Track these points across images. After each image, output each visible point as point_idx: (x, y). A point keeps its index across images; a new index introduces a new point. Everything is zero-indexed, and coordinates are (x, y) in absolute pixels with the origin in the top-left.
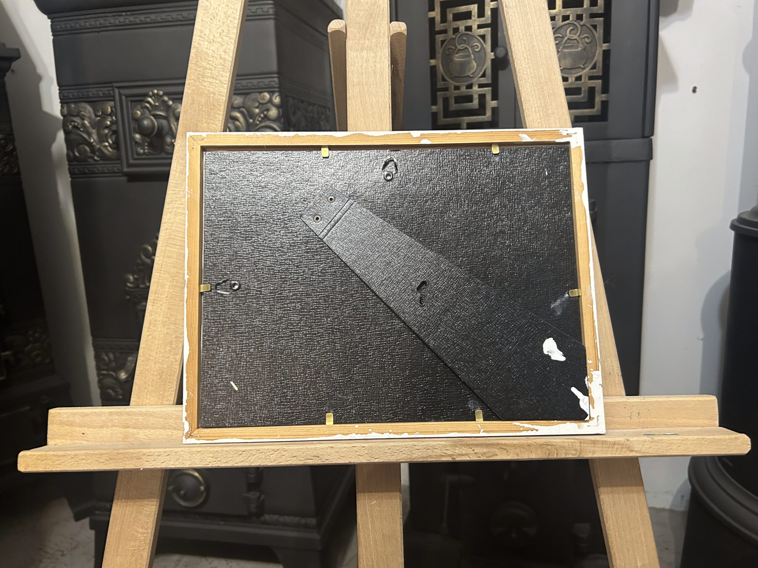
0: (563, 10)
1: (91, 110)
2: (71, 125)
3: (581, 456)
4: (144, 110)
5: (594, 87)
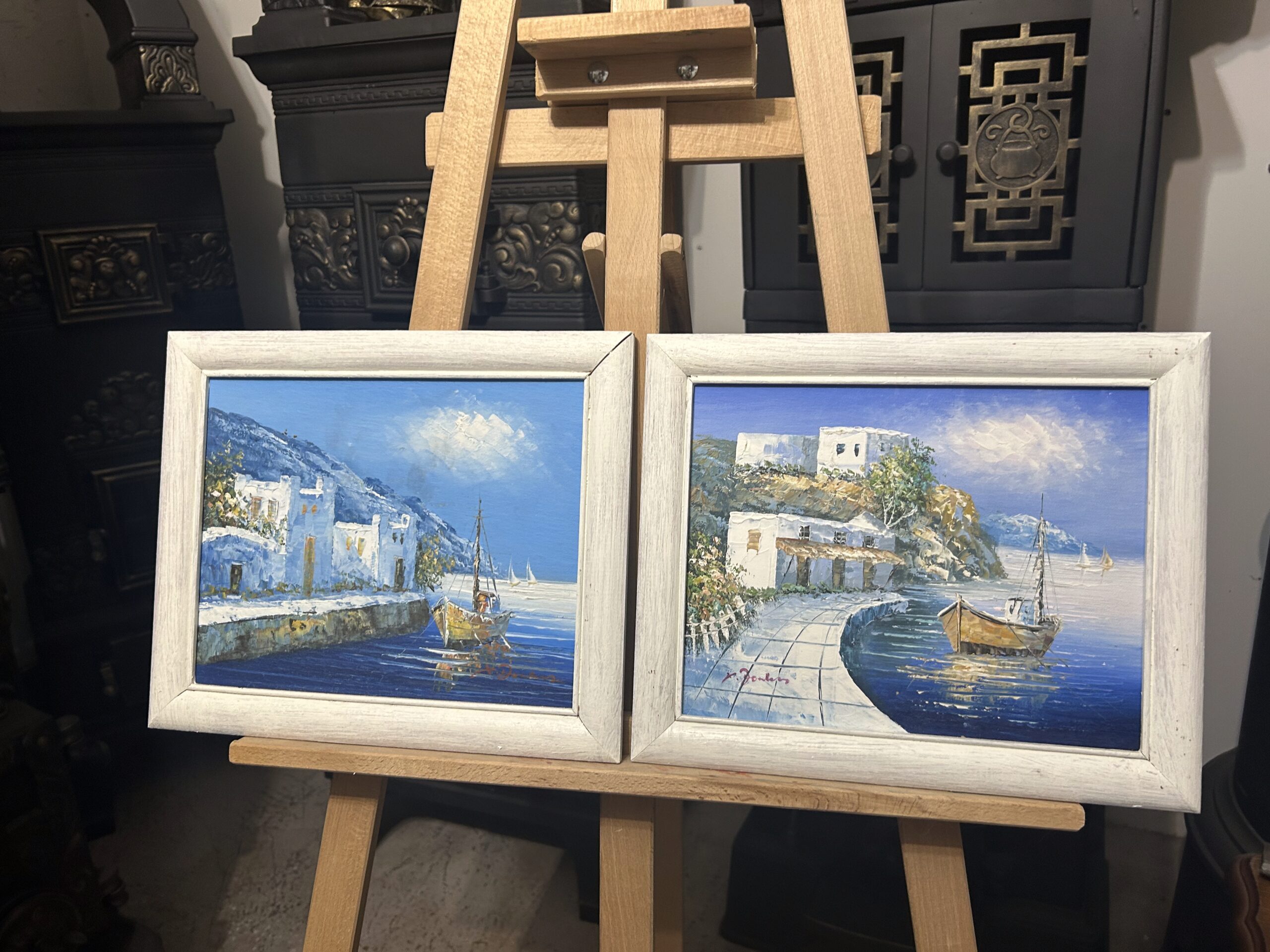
0: (1005, 86)
1: (325, 219)
4: (393, 224)
5: (1051, 207)
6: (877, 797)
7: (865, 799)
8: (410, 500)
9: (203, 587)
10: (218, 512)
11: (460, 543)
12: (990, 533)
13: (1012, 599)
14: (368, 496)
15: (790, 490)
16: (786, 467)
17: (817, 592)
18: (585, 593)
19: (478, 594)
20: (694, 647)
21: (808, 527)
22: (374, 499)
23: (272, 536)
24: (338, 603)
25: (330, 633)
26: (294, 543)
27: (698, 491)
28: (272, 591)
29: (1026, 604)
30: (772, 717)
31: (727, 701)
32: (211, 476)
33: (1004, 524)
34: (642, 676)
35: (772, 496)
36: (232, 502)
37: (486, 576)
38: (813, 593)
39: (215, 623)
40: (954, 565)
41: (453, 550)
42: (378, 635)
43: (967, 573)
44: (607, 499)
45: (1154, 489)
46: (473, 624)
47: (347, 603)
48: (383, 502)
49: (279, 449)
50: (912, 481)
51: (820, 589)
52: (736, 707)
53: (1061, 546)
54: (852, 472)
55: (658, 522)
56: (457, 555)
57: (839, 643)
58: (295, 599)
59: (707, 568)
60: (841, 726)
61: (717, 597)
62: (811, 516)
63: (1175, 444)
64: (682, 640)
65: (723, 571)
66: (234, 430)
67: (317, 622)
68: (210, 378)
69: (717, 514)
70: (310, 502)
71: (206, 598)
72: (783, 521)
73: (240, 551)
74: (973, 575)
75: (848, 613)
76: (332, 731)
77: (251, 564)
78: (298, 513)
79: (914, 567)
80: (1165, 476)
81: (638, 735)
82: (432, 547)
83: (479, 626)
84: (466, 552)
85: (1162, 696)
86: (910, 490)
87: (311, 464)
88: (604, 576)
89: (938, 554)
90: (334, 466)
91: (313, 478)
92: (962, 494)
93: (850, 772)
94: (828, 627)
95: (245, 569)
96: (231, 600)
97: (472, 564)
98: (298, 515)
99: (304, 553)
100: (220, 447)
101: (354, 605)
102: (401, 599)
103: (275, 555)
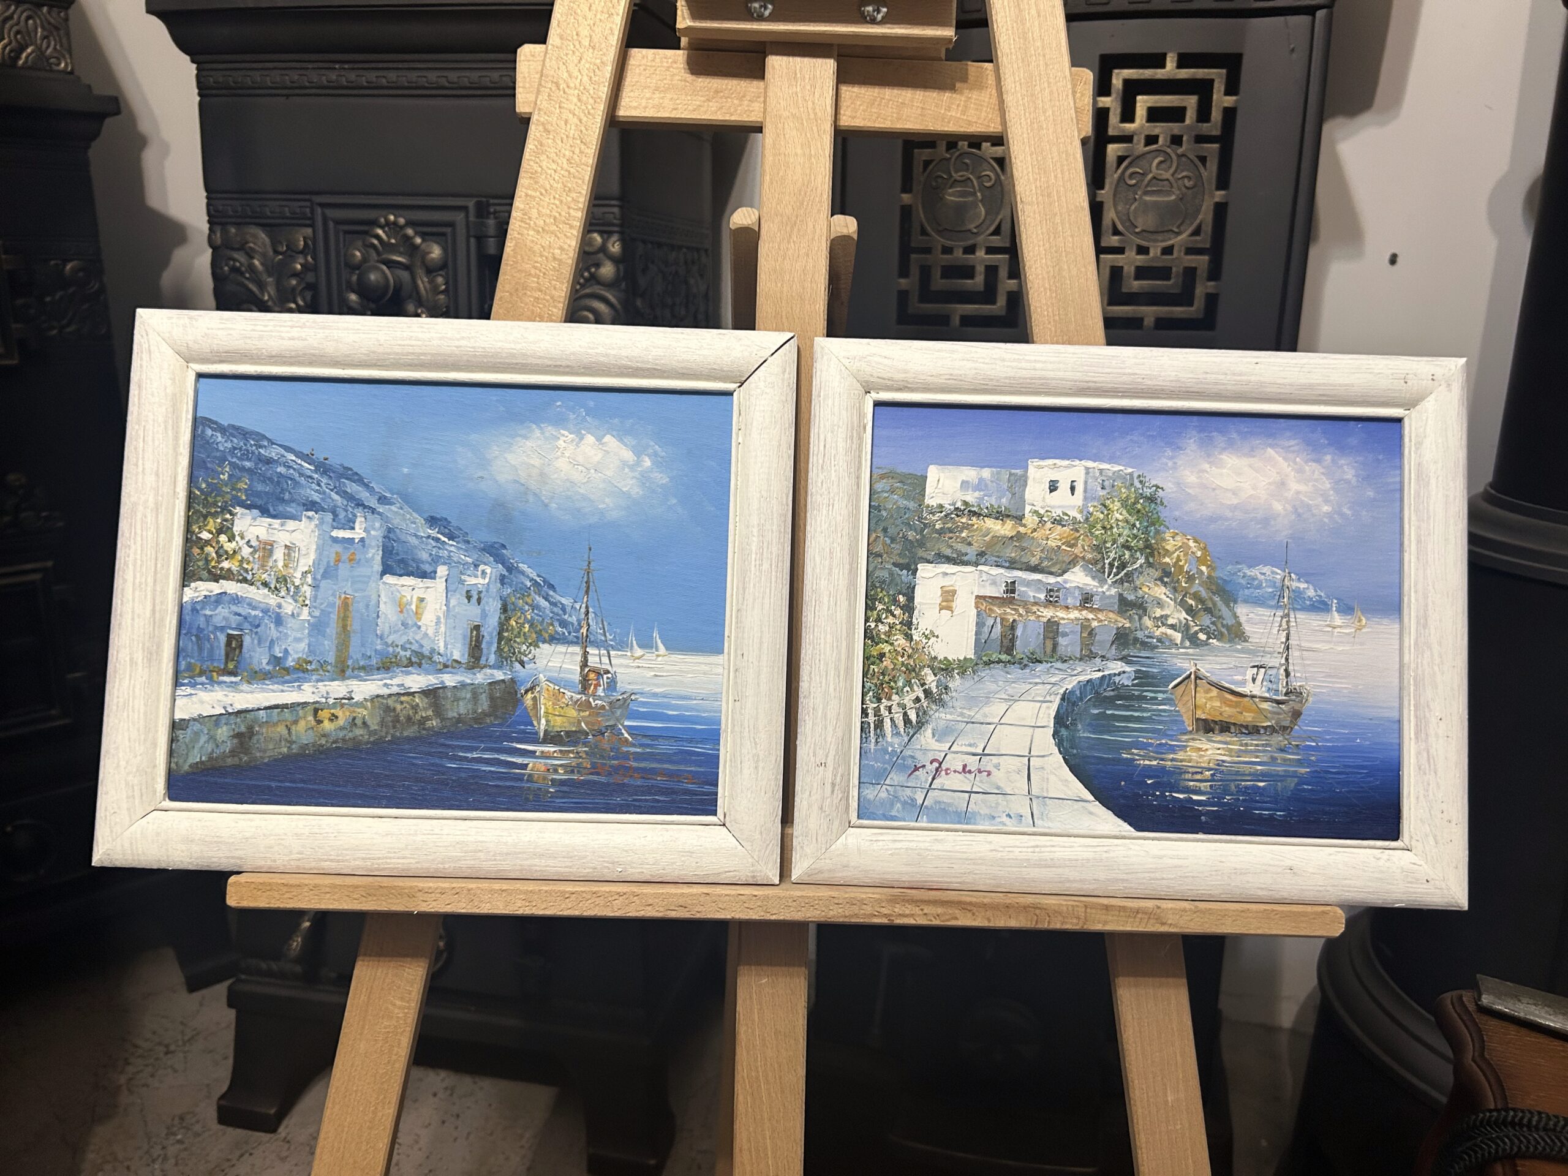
0: (1147, 124)
1: (267, 240)
2: (227, 265)
3: (1085, 927)
4: (368, 249)
5: (1195, 269)
6: (1107, 908)
7: (1094, 911)
8: (492, 546)
9: (183, 665)
10: (208, 561)
11: (562, 604)
12: (1228, 588)
13: (1254, 667)
14: (432, 541)
15: (993, 537)
16: (987, 508)
17: (1025, 662)
18: (735, 665)
19: (587, 670)
20: (872, 732)
21: (1014, 582)
22: (439, 545)
23: (288, 594)
24: (386, 685)
25: (374, 727)
26: (322, 604)
27: (877, 537)
28: (287, 670)
29: (1270, 672)
30: (970, 819)
31: (913, 800)
32: (198, 511)
33: (1244, 577)
34: (808, 771)
35: (970, 544)
36: (229, 547)
37: (598, 647)
38: (1020, 663)
39: (199, 715)
40: (1187, 627)
41: (552, 612)
42: (444, 727)
43: (1202, 637)
44: (765, 544)
45: (1410, 535)
46: (580, 711)
47: (398, 685)
48: (452, 549)
49: (301, 475)
50: (1138, 526)
51: (1029, 658)
52: (926, 807)
53: (1308, 603)
54: (1067, 515)
55: (830, 574)
56: (558, 620)
57: (1052, 725)
58: (323, 681)
59: (889, 634)
60: (1056, 827)
61: (902, 671)
62: (1018, 569)
63: (1433, 481)
64: (859, 725)
65: (909, 637)
66: (235, 448)
67: (354, 712)
68: (200, 376)
69: (901, 567)
70: (345, 548)
71: (186, 681)
72: (984, 574)
73: (239, 615)
74: (1209, 638)
75: (1062, 687)
76: (379, 858)
77: (256, 633)
78: (328, 562)
79: (1141, 630)
80: (1423, 520)
81: (802, 847)
82: (521, 609)
83: (587, 713)
84: (570, 616)
85: (1425, 774)
86: (1135, 536)
87: (349, 497)
88: (761, 643)
89: (1169, 613)
90: (382, 500)
91: (350, 516)
92: (1196, 541)
93: (1069, 881)
94: (1039, 704)
95: (247, 640)
96: (225, 682)
97: (577, 631)
98: (328, 566)
99: (336, 617)
100: (213, 470)
101: (409, 688)
102: (477, 679)
103: (294, 621)
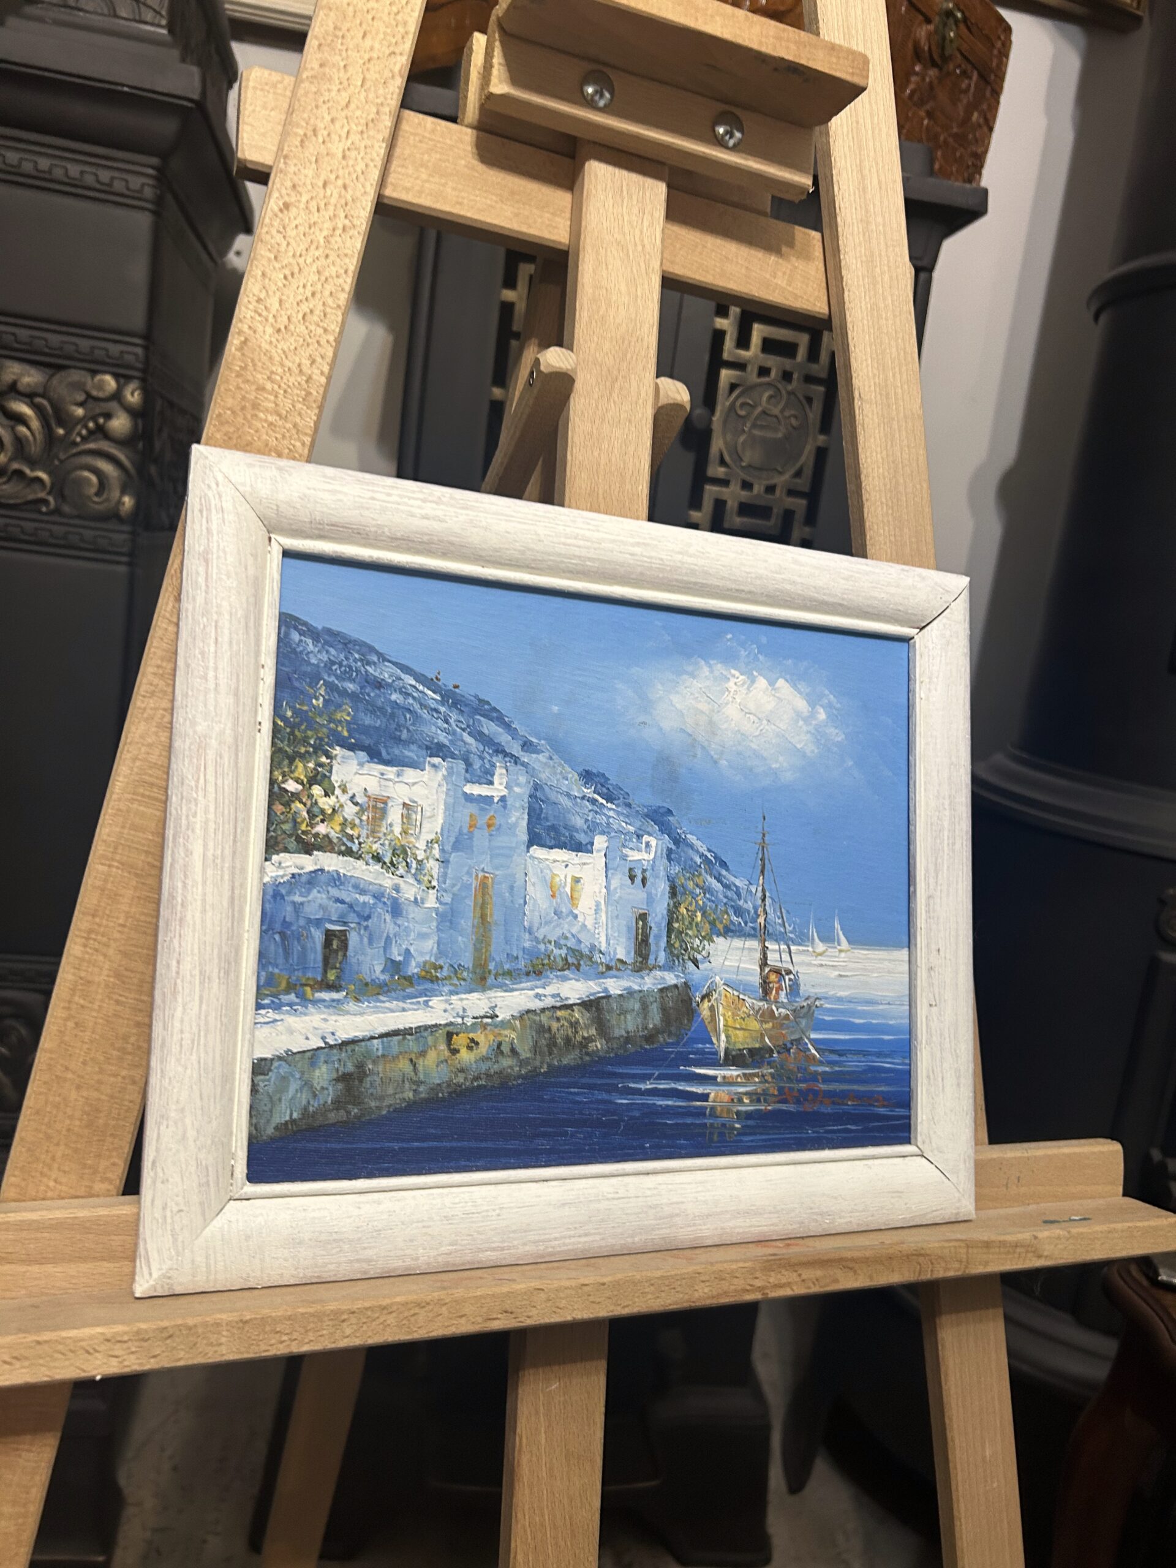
8: (655, 811)
9: (267, 977)
10: (296, 824)
11: (736, 886)
14: (587, 804)
19: (767, 970)
22: (595, 808)
23: (408, 872)
24: (538, 996)
25: (525, 1053)
26: (454, 885)
28: (410, 980)
32: (284, 750)
36: (325, 803)
37: (777, 941)
39: (287, 1051)
41: (726, 897)
42: (611, 1050)
46: (762, 1022)
47: (553, 996)
48: (611, 813)
49: (422, 706)
56: (732, 906)
58: (457, 993)
66: (333, 663)
67: (500, 1034)
68: (287, 554)
70: (482, 810)
71: (265, 1001)
73: (342, 902)
77: (366, 928)
78: (460, 828)
82: (692, 893)
83: (771, 1024)
84: (746, 902)
87: (486, 741)
88: (957, 936)
90: (527, 746)
91: (487, 766)
95: (353, 939)
96: (324, 1001)
97: (754, 921)
98: (460, 833)
99: (472, 904)
100: (302, 692)
101: (567, 999)
102: (645, 983)
103: (417, 910)
